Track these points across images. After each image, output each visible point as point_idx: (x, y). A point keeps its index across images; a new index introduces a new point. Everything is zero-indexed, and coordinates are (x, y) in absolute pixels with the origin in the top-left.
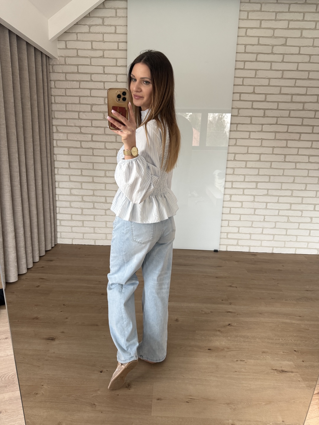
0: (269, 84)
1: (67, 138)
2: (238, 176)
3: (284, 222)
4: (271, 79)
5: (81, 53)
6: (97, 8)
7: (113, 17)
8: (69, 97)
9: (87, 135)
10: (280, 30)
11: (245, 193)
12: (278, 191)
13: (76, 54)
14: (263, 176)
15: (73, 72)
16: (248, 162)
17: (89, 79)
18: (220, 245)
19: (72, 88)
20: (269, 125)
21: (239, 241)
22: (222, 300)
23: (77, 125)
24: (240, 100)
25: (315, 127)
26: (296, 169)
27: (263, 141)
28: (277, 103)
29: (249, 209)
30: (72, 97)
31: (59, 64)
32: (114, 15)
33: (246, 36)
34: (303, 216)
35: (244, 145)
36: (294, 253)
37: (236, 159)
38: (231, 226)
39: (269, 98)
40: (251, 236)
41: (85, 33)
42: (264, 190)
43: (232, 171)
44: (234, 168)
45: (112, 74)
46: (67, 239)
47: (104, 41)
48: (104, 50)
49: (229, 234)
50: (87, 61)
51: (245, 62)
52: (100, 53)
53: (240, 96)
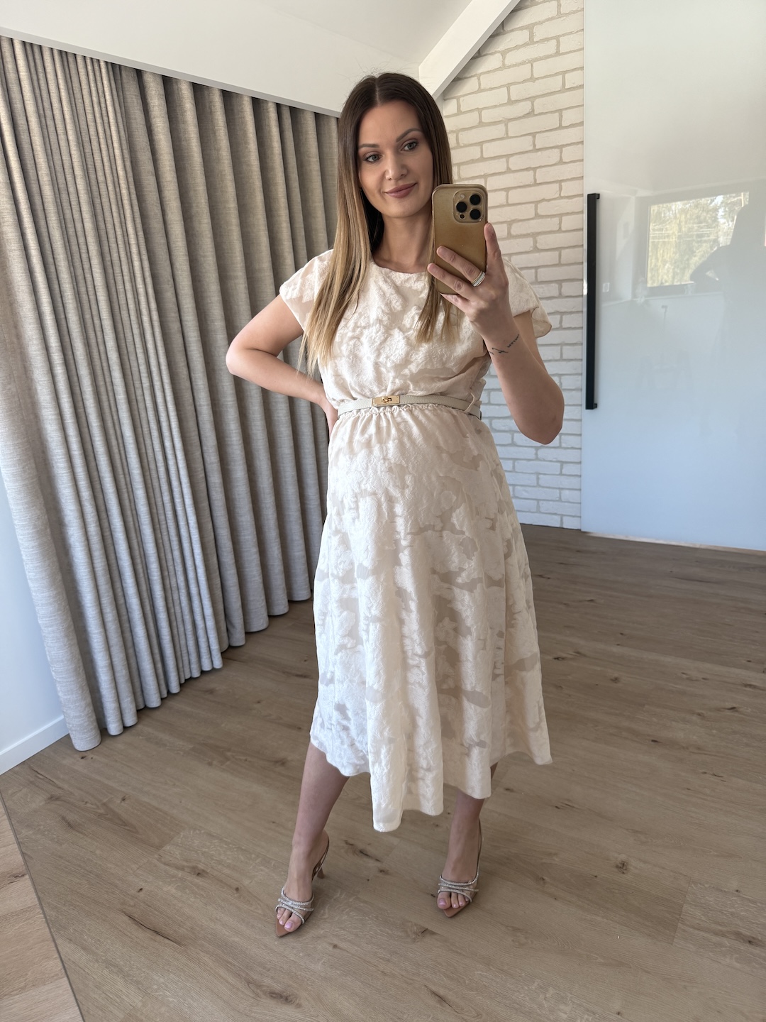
5: (487, 116)
6: (516, 10)
7: (552, 19)
13: (478, 121)
15: (474, 160)
17: (504, 169)
32: (554, 13)
41: (494, 71)
45: (551, 148)
47: (532, 79)
48: (534, 97)
50: (498, 131)
52: (525, 107)
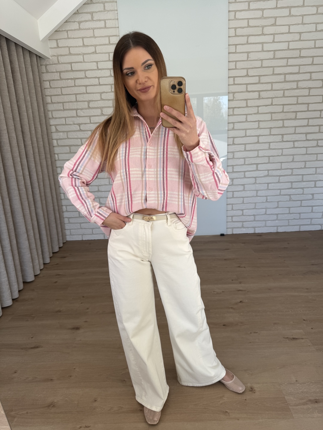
0: (262, 65)
1: (68, 137)
2: (238, 159)
3: (287, 201)
4: (263, 61)
5: (73, 51)
6: (85, 4)
7: (101, 11)
8: (65, 96)
9: (86, 132)
10: (269, 10)
11: (247, 176)
12: (279, 171)
13: (68, 52)
14: (263, 158)
15: (67, 71)
16: (247, 145)
17: (83, 76)
18: (227, 228)
19: (68, 87)
20: (264, 107)
21: (244, 223)
22: (232, 280)
23: (76, 123)
24: (234, 84)
25: (310, 104)
26: (294, 147)
27: (260, 123)
28: (271, 84)
29: (251, 191)
30: (68, 96)
31: (52, 63)
32: (103, 9)
33: (235, 19)
34: (304, 193)
35: (241, 128)
36: (298, 230)
37: (235, 143)
38: (235, 209)
39: (263, 79)
40: (255, 218)
41: (75, 30)
42: (264, 171)
43: (232, 156)
44: (233, 152)
45: (105, 69)
46: (77, 236)
47: (94, 37)
48: (96, 45)
49: (234, 217)
50: (80, 58)
51: (236, 45)
53: (234, 80)
